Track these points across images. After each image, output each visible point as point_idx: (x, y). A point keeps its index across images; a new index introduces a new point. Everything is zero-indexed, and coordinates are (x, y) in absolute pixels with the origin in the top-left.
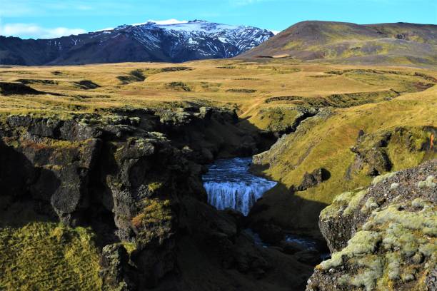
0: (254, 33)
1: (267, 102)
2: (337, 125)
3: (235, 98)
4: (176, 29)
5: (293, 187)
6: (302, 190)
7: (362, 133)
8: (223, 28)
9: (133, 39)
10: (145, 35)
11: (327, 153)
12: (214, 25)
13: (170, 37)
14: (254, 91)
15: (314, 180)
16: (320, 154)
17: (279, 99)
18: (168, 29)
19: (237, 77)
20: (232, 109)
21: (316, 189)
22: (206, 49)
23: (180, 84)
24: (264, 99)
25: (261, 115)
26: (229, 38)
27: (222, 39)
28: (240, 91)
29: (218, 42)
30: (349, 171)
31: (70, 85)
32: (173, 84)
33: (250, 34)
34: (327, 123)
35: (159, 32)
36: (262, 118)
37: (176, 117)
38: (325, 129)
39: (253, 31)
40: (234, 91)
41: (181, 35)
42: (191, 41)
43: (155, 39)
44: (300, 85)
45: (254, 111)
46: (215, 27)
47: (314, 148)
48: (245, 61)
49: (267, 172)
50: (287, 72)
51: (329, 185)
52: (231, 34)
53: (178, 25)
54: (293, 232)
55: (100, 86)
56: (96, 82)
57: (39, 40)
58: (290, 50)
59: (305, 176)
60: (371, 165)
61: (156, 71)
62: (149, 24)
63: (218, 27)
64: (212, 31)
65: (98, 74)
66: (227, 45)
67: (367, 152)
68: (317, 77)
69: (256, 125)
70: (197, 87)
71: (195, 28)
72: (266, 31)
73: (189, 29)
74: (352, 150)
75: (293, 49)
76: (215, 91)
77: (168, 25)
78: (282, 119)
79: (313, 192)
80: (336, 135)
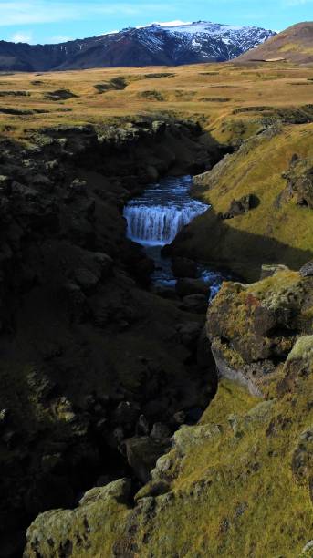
0: (259, 34)
1: (234, 113)
2: (278, 147)
3: (206, 108)
4: (180, 31)
5: (220, 214)
6: (228, 218)
7: (295, 157)
8: (227, 28)
9: (137, 42)
10: (149, 37)
11: (262, 178)
12: (217, 27)
13: (174, 39)
14: (228, 100)
15: (241, 208)
16: (254, 179)
17: (247, 109)
18: (172, 31)
19: (218, 84)
20: (195, 121)
21: (244, 217)
22: (209, 51)
23: (154, 93)
24: (232, 110)
25: (223, 128)
26: (233, 39)
27: (226, 41)
28: (213, 100)
29: (221, 44)
30: (279, 199)
31: (40, 96)
32: (146, 94)
33: (255, 35)
34: (271, 143)
35: (162, 34)
36: (223, 131)
37: (119, 135)
38: (266, 150)
39: (257, 31)
40: (208, 100)
41: (184, 37)
42: (194, 43)
43: (159, 42)
44: (278, 93)
45: (218, 124)
46: (219, 28)
47: (250, 172)
48: (235, 66)
49: (206, 194)
50: (271, 79)
51: (256, 213)
52: (235, 36)
53: (182, 27)
54: (212, 263)
55: (75, 96)
56: (73, 92)
57: (46, 45)
58: (286, 53)
59: (232, 204)
60: (300, 194)
61: (139, 78)
62: (153, 26)
63: (222, 28)
64: (216, 32)
65: (77, 83)
66: (231, 46)
67: (297, 179)
68: (298, 84)
69: (217, 139)
70: (171, 96)
71: (199, 29)
72: (270, 31)
73: (192, 30)
74: (283, 176)
75: (289, 51)
76: (188, 100)
77: (172, 27)
78: (243, 132)
79: (239, 221)
80: (274, 157)
